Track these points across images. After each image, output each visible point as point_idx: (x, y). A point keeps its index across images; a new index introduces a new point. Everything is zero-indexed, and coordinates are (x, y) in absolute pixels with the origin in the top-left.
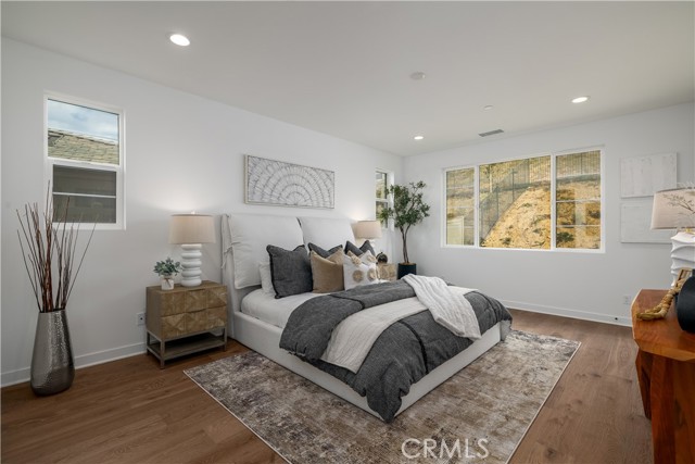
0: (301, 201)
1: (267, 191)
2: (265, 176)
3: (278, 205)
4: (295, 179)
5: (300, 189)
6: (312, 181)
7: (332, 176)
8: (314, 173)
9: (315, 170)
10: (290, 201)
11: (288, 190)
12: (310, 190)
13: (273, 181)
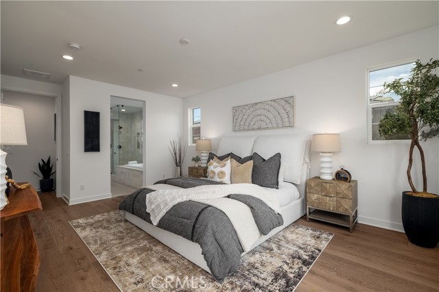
0: (264, 125)
1: (242, 123)
2: (241, 115)
3: (248, 130)
4: (259, 112)
5: (262, 117)
6: (272, 109)
7: (291, 100)
8: (273, 103)
9: (274, 101)
10: (255, 127)
11: (255, 119)
12: (271, 116)
13: (245, 117)
